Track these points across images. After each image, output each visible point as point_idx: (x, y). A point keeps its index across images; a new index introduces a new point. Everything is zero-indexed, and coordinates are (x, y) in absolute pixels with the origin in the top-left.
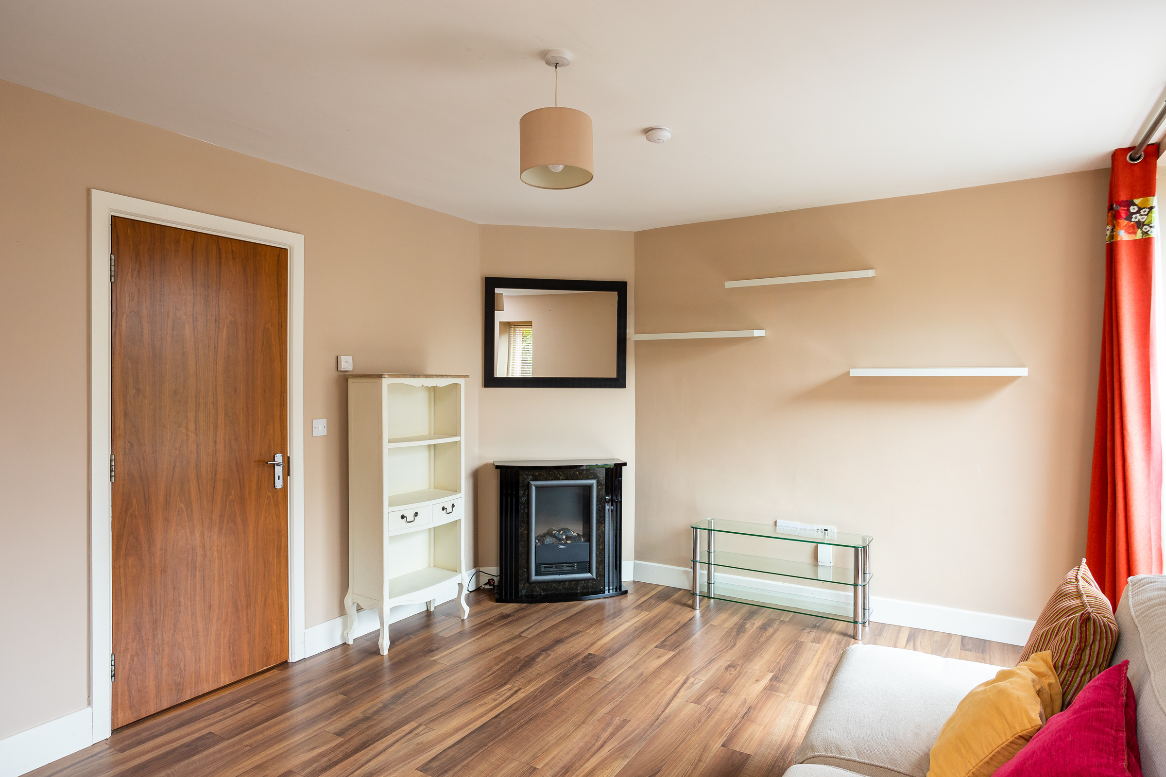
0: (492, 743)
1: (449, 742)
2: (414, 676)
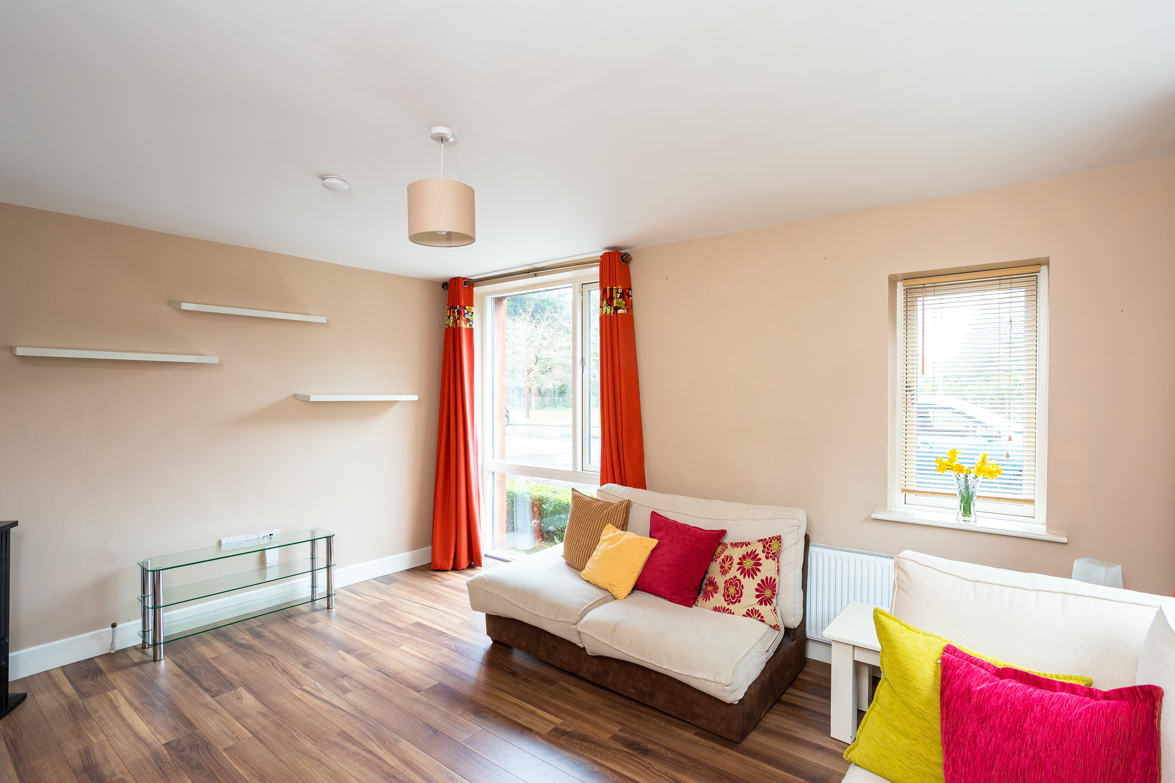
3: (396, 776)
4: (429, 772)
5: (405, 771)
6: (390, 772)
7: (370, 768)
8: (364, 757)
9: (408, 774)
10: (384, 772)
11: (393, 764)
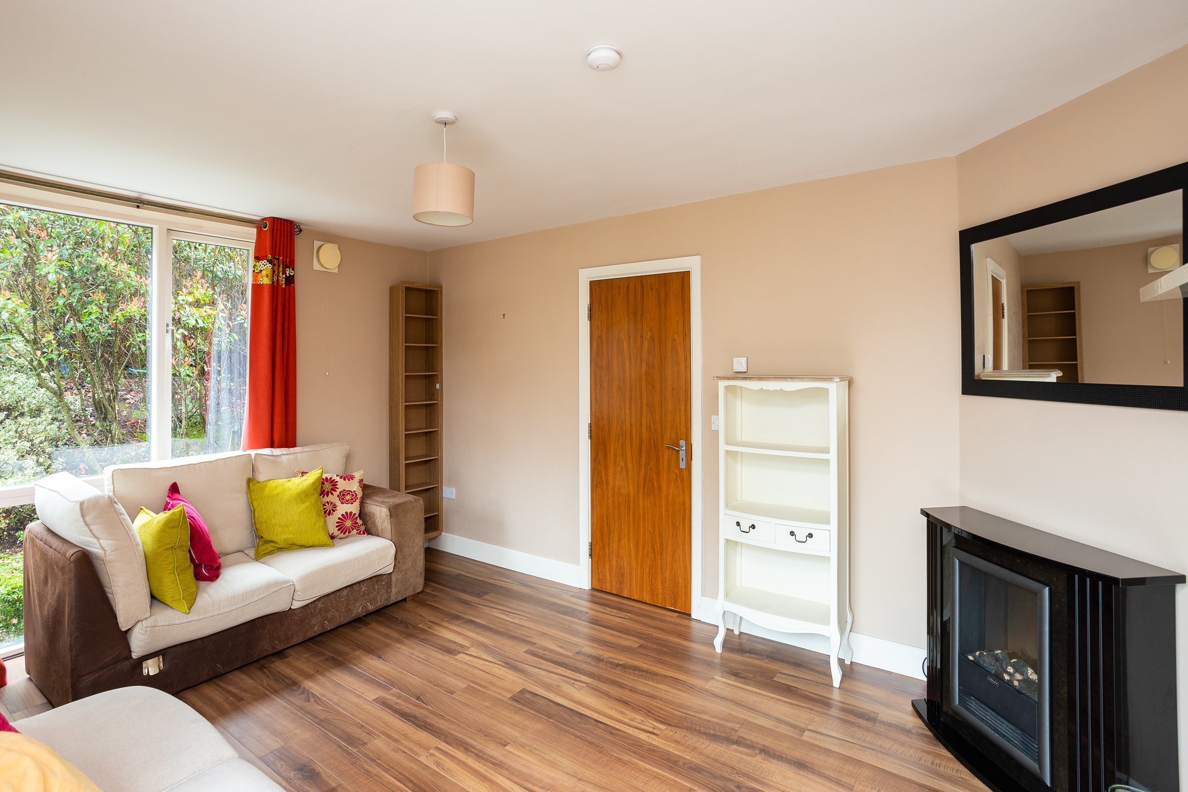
0: (554, 722)
1: (558, 699)
2: (669, 669)
3: (493, 766)
4: (462, 770)
5: (486, 771)
6: (500, 769)
7: (522, 773)
8: (535, 785)
9: (482, 768)
10: (507, 769)
11: (501, 778)
